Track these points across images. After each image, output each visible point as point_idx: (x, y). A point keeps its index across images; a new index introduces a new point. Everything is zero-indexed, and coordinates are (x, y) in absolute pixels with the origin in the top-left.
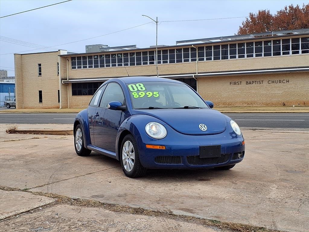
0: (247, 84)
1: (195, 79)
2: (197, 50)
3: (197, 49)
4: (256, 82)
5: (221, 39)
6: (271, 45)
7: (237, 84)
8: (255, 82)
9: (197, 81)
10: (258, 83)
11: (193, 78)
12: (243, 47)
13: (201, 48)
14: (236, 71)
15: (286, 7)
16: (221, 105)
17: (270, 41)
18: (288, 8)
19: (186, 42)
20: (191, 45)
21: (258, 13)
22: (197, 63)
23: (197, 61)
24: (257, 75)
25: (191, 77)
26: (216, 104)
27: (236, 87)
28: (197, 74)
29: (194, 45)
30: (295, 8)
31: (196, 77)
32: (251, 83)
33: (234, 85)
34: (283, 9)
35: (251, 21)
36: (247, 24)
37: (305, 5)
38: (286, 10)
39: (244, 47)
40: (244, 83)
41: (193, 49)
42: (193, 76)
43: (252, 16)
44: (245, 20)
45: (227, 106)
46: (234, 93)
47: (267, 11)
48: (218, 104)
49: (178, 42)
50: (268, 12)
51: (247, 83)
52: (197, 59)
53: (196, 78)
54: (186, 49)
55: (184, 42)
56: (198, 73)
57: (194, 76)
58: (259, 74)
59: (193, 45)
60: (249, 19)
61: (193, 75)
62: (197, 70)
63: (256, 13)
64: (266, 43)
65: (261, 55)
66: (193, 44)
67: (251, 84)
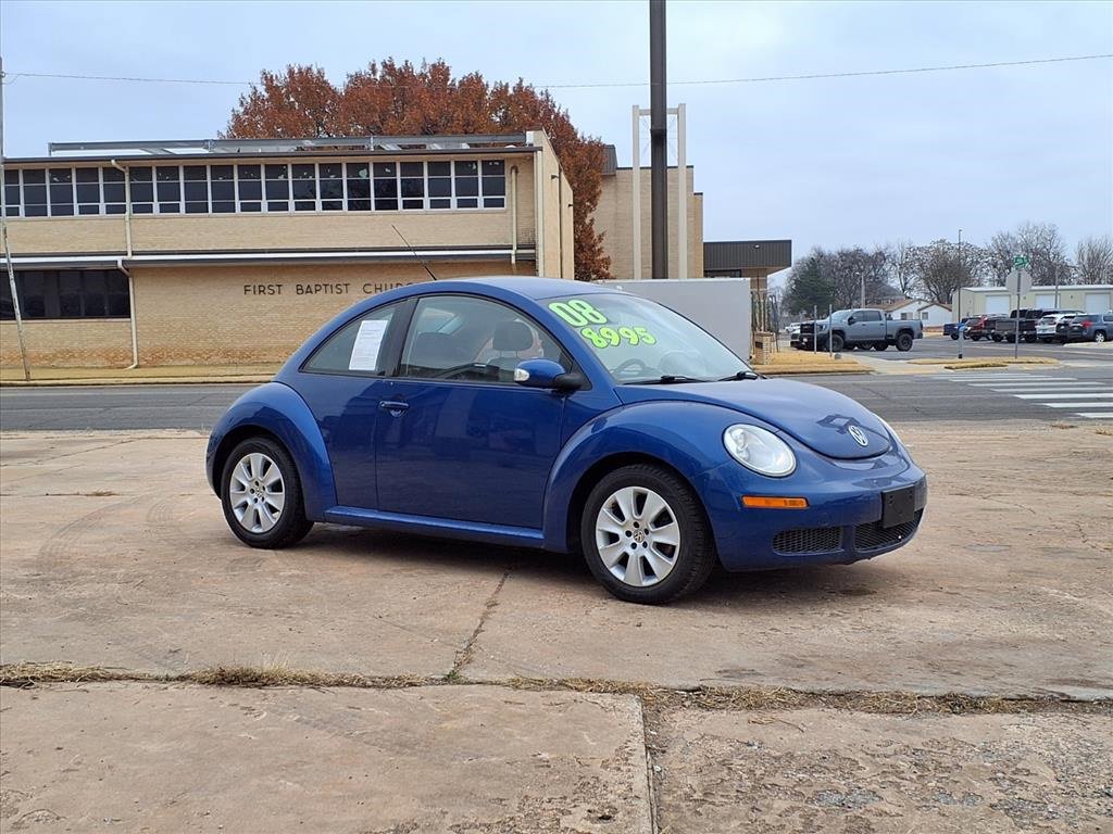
0: (300, 292)
1: (125, 271)
2: (127, 178)
3: (127, 174)
4: (329, 287)
5: (207, 148)
6: (368, 176)
7: (267, 291)
8: (323, 287)
9: (130, 279)
10: (335, 290)
11: (119, 270)
12: (281, 178)
13: (140, 171)
14: (264, 253)
15: (374, 65)
16: (215, 359)
17: (365, 166)
18: (379, 67)
19: (85, 149)
20: (108, 159)
21: (285, 72)
22: (127, 219)
23: (127, 213)
24: (330, 266)
25: (113, 267)
26: (198, 355)
27: (266, 302)
28: (129, 257)
29: (118, 159)
30: (400, 69)
31: (129, 266)
32: (313, 290)
33: (257, 296)
34: (365, 69)
35: (266, 95)
36: (255, 107)
37: (427, 62)
38: (374, 72)
39: (286, 177)
40: (289, 289)
41: (112, 173)
42: (120, 264)
43: (268, 80)
44: (248, 92)
45: (236, 360)
46: (258, 319)
47: (315, 71)
48: (206, 356)
49: (54, 147)
50: (319, 72)
51: (299, 289)
52: (127, 208)
53: (127, 270)
54: (87, 171)
55: (79, 149)
56: (133, 254)
57: (123, 261)
58: (340, 262)
59: (113, 161)
60: (262, 90)
61: (119, 259)
62: (129, 242)
63: (280, 73)
64: (354, 168)
65: (338, 206)
66: (113, 157)
67: (311, 292)
